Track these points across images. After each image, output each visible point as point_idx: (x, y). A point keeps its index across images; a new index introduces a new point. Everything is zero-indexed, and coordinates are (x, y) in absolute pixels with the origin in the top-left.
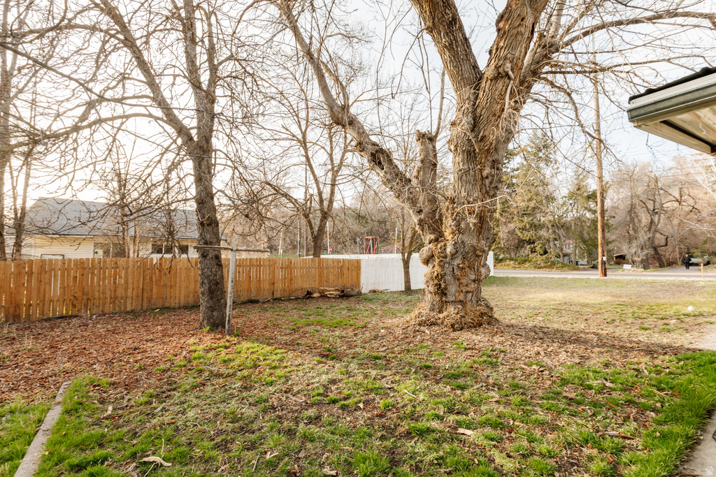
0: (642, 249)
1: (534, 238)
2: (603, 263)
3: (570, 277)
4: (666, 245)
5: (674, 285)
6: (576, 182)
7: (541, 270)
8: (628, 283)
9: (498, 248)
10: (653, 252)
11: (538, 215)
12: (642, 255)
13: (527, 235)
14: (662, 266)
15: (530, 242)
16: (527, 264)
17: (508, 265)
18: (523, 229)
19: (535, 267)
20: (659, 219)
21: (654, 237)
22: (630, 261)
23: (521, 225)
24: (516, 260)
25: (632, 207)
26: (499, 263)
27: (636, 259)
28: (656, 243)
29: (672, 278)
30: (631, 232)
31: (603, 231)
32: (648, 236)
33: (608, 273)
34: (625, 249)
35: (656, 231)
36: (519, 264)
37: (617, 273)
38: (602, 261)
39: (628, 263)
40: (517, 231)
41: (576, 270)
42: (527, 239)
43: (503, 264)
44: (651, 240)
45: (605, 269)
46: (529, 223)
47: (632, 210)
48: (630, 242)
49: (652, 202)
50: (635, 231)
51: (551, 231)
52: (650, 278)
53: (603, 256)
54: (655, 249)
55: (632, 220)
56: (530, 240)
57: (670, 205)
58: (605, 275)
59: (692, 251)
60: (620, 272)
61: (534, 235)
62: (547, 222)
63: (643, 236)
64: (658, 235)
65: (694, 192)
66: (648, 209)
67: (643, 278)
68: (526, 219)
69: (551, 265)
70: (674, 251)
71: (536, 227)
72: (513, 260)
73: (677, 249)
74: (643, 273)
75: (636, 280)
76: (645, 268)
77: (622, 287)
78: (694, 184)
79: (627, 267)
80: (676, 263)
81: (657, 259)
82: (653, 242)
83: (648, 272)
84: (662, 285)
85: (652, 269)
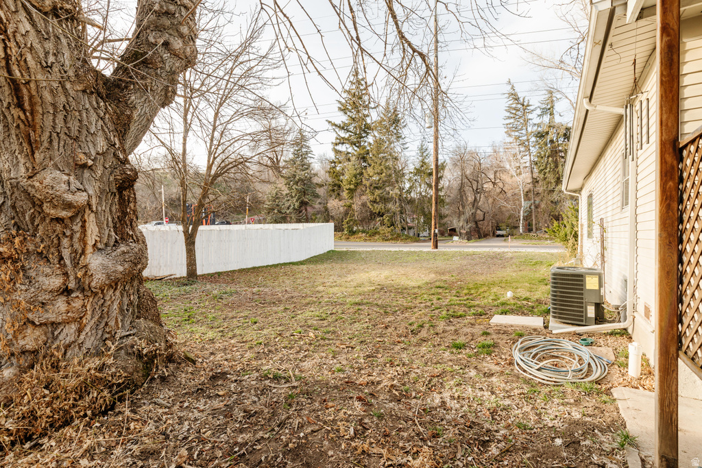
0: (467, 223)
1: (383, 211)
2: (435, 235)
3: (406, 249)
4: (484, 220)
5: (489, 257)
6: (420, 158)
7: (387, 243)
8: (454, 255)
9: (352, 220)
10: (474, 226)
11: (387, 189)
12: (467, 227)
13: (378, 207)
14: (480, 237)
15: (381, 215)
16: (377, 237)
17: (360, 238)
18: (375, 202)
19: (383, 239)
20: (480, 197)
21: (476, 213)
22: (458, 233)
23: (371, 198)
24: (368, 233)
25: (462, 185)
26: (352, 235)
27: (462, 231)
28: (477, 218)
29: (487, 250)
30: (461, 208)
31: (436, 203)
32: (472, 211)
33: (439, 244)
34: (456, 223)
35: (478, 208)
36: (370, 236)
37: (447, 244)
38: (434, 233)
39: (457, 236)
40: (369, 204)
41: (417, 241)
42: (377, 211)
43: (356, 236)
44: (474, 215)
45: (437, 241)
46: (379, 196)
47: (461, 189)
48: (459, 217)
49: (476, 183)
50: (463, 207)
51: (398, 204)
52: (471, 250)
53: (436, 228)
54: (476, 223)
55: (462, 197)
56: (379, 212)
57: (488, 186)
58: (436, 247)
59: (500, 225)
60: (450, 243)
61: (383, 207)
62: (394, 195)
63: (469, 211)
64: (479, 212)
65: (504, 177)
66: (473, 189)
67: (466, 250)
68: (377, 192)
69: (396, 238)
70: (488, 226)
71: (385, 200)
72: (364, 232)
73: (490, 224)
74: (468, 244)
75: (460, 252)
76: (469, 239)
77: (448, 260)
78: (504, 171)
79: (456, 238)
80: (489, 235)
81: (478, 232)
82: (475, 216)
83: (471, 244)
84: (480, 256)
85: (473, 240)
